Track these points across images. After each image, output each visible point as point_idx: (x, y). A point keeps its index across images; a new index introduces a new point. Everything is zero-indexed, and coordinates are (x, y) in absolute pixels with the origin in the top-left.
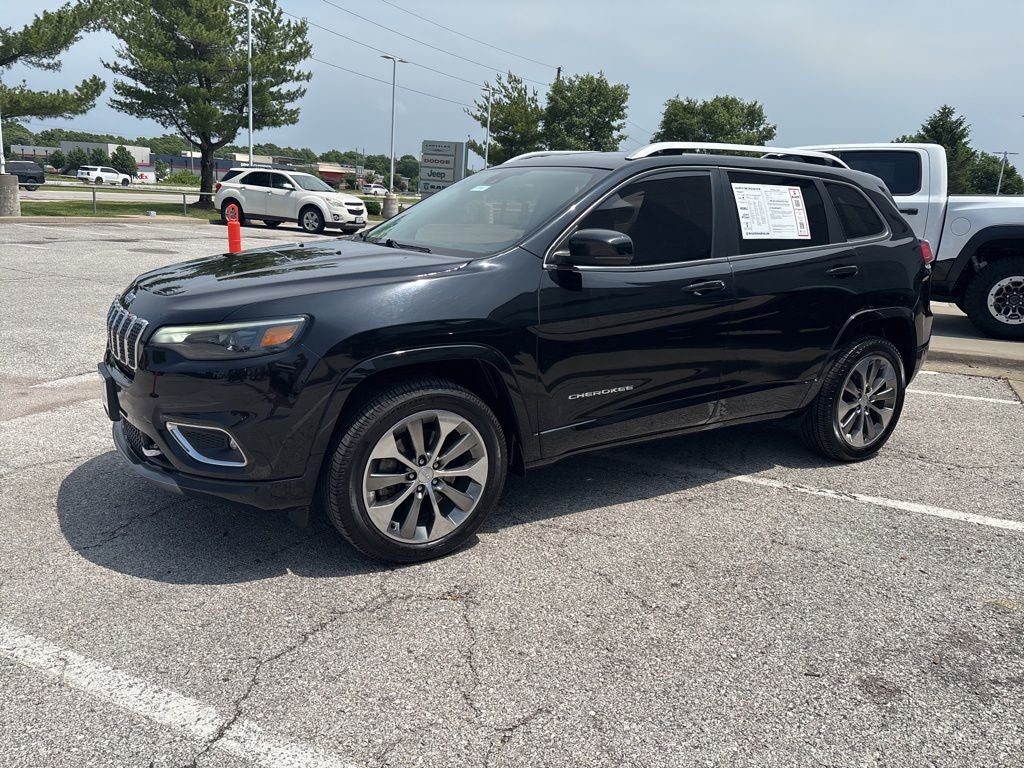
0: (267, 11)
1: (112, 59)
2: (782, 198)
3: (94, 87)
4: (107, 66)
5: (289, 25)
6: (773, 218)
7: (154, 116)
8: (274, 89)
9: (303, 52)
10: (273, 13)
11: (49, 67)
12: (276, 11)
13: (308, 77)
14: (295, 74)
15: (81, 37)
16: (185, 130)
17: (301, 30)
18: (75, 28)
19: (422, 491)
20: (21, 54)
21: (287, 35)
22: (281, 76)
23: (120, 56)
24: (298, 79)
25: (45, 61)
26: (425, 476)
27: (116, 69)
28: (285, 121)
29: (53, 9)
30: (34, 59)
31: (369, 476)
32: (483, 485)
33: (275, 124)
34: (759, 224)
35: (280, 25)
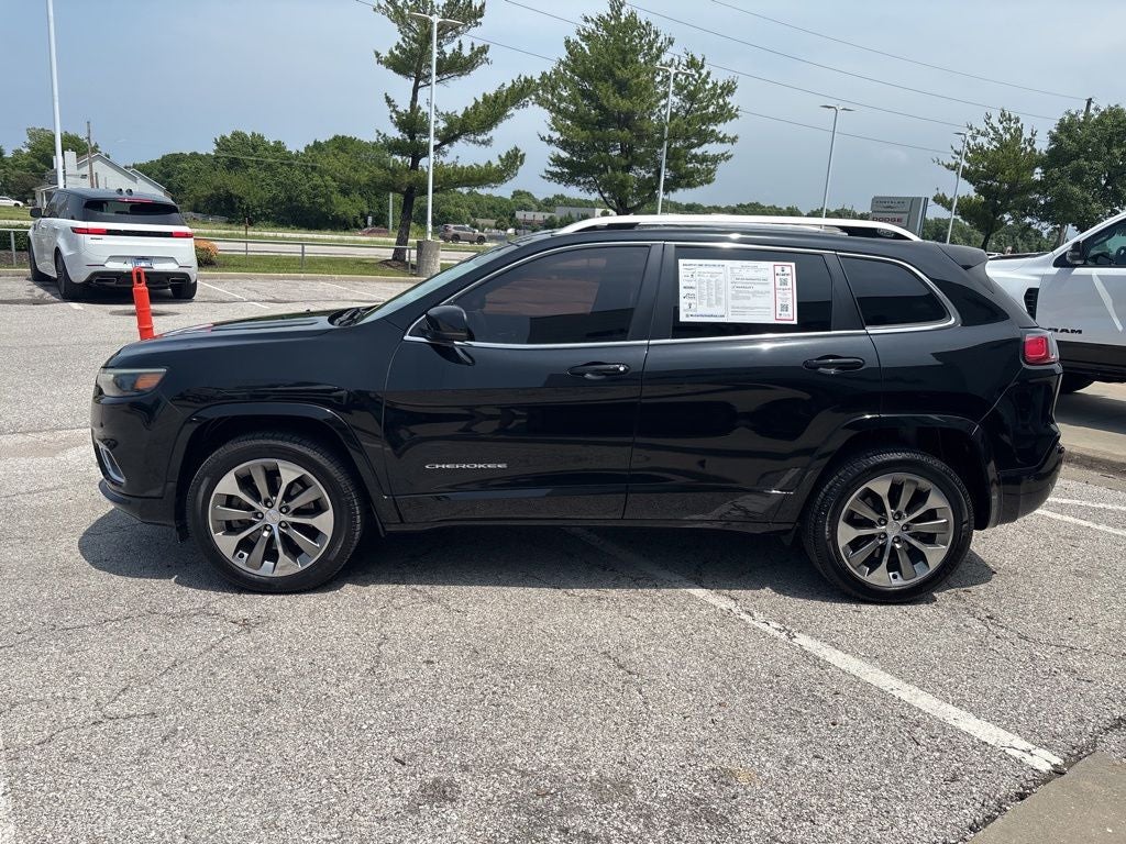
0: (694, 72)
1: (546, 133)
2: (760, 275)
3: (513, 160)
4: (543, 139)
5: (715, 84)
6: (735, 297)
7: (578, 184)
8: (698, 151)
9: (725, 114)
10: (700, 75)
11: (484, 143)
12: (704, 72)
13: (733, 140)
14: (721, 136)
15: (512, 115)
16: (606, 195)
17: (729, 89)
18: (505, 107)
19: (269, 531)
20: (460, 134)
21: (713, 96)
22: (705, 138)
23: (552, 129)
24: (722, 141)
25: (480, 138)
26: (273, 517)
27: (550, 141)
28: (701, 183)
29: (491, 92)
30: (472, 137)
31: (214, 507)
32: (329, 535)
33: (689, 185)
34: (710, 305)
35: (707, 87)
